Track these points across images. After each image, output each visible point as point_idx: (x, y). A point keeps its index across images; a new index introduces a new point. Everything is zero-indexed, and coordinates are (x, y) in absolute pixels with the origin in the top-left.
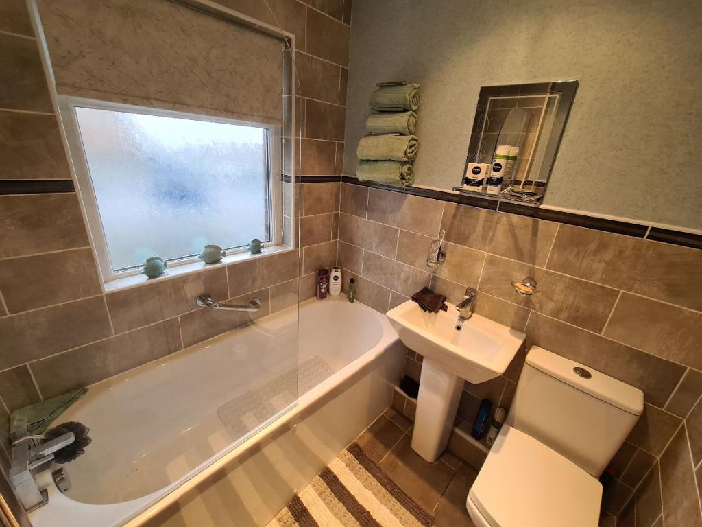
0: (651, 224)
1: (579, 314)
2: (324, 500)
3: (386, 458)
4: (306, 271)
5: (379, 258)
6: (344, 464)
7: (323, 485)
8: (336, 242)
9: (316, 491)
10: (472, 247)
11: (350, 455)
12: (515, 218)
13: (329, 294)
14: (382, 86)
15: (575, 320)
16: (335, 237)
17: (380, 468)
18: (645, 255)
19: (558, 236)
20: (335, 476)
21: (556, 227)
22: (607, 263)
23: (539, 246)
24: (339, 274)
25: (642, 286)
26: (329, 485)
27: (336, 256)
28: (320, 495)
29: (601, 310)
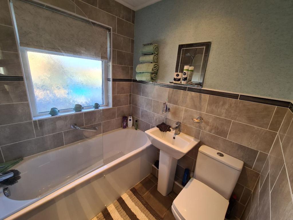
0: (240, 94)
1: (218, 131)
2: (117, 210)
3: (146, 194)
4: (118, 117)
5: (146, 111)
6: (128, 196)
7: (118, 204)
8: (131, 105)
9: (114, 206)
10: (179, 105)
11: (131, 192)
12: (193, 93)
13: (128, 126)
14: (145, 45)
15: (217, 133)
16: (130, 104)
17: (143, 198)
18: (239, 106)
19: (209, 100)
20: (123, 201)
21: (208, 96)
22: (226, 110)
23: (202, 104)
24: (131, 118)
25: (239, 118)
26: (120, 204)
27: (130, 111)
28: (116, 208)
29: (226, 128)
